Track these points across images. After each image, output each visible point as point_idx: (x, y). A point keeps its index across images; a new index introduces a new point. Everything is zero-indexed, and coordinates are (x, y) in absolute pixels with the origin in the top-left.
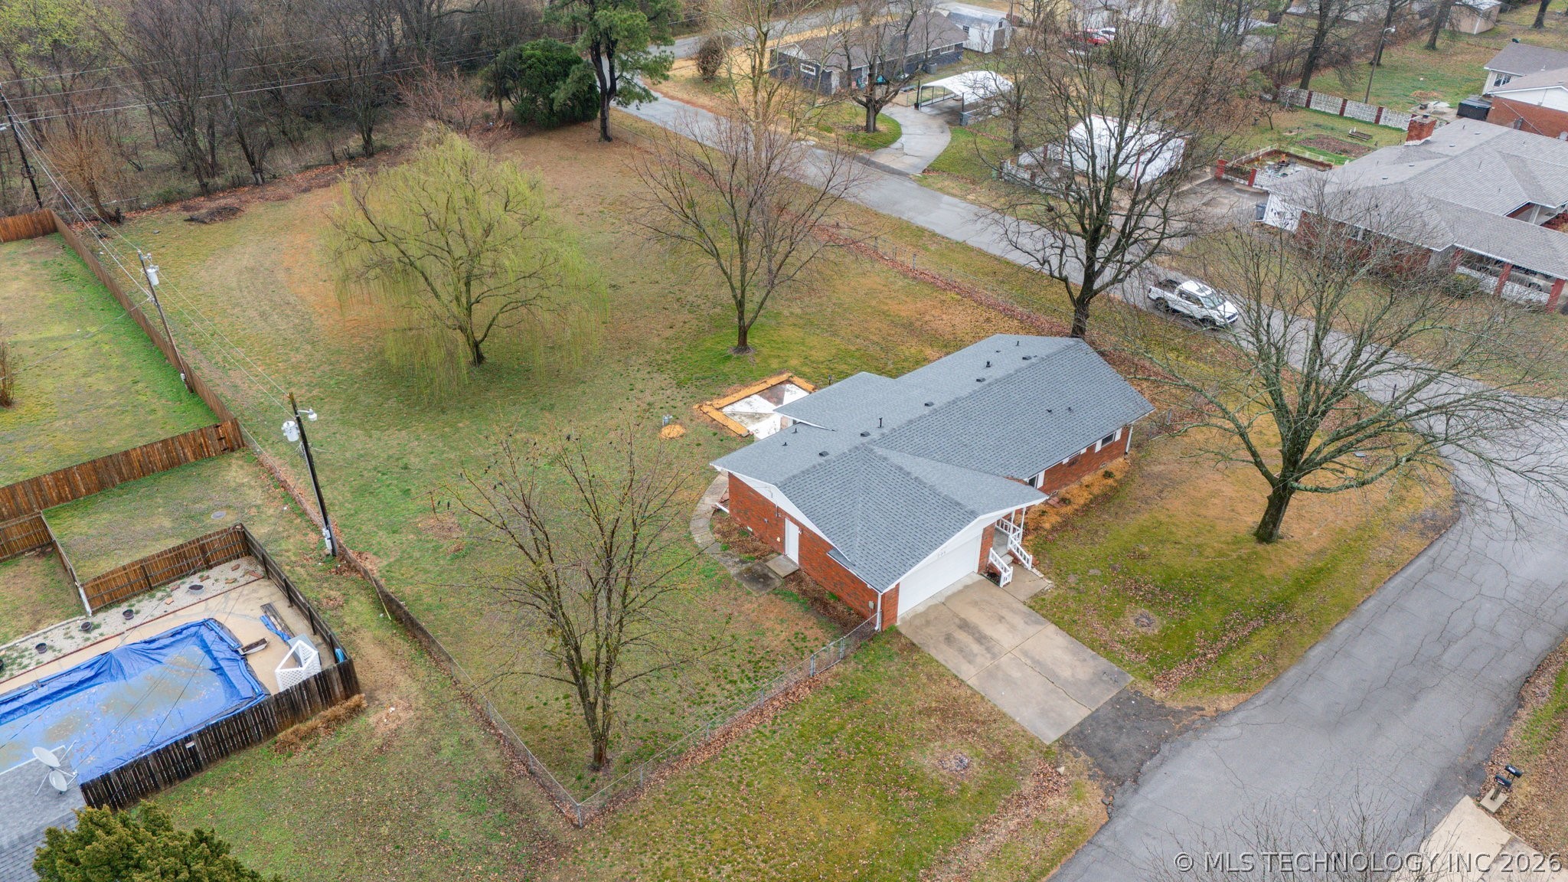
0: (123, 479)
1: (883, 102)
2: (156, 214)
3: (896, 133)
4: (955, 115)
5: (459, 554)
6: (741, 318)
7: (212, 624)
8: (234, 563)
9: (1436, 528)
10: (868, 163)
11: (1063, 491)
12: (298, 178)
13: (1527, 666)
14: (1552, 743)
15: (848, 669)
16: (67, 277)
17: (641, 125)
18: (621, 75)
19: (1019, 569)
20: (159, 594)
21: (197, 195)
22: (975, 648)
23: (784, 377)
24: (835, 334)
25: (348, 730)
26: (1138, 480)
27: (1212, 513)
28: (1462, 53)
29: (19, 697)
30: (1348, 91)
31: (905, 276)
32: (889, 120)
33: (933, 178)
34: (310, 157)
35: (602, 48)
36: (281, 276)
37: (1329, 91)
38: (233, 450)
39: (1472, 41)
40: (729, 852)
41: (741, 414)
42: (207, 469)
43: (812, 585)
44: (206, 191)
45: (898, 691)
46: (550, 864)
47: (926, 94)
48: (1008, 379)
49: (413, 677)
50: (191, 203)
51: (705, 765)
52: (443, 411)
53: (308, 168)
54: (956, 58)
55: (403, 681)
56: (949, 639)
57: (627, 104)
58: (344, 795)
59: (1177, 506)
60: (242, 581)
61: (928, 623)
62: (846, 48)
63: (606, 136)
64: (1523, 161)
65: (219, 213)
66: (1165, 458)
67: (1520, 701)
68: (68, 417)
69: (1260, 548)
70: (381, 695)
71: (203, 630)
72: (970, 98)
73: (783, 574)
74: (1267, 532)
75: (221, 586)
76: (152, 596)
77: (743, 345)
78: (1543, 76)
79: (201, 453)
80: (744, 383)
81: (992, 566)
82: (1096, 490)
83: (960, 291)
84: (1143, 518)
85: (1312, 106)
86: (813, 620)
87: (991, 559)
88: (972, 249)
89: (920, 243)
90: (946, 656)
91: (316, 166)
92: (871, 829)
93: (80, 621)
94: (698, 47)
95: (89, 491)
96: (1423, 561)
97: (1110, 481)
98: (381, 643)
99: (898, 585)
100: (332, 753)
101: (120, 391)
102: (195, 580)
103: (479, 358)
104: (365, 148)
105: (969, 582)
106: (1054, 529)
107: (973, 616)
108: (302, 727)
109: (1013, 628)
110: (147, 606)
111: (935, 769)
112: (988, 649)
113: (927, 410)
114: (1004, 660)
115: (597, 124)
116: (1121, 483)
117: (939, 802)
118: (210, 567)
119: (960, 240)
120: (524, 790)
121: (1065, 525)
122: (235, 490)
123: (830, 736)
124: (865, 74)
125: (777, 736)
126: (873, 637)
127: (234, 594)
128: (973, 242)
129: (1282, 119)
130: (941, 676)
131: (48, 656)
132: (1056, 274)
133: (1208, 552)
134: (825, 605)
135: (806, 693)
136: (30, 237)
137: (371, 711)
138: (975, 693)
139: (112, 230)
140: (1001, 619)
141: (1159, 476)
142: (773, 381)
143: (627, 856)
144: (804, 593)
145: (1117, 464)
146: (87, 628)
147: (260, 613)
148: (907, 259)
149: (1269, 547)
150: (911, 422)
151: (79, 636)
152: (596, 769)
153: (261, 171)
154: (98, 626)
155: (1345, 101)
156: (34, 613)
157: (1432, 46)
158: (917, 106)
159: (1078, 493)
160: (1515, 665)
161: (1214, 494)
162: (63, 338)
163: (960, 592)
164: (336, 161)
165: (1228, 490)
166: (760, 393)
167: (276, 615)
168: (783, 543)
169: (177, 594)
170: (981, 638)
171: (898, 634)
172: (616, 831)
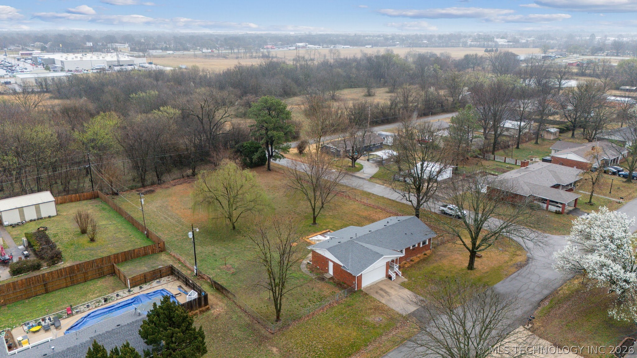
0: (132, 258)
1: (357, 158)
2: (128, 192)
3: (361, 168)
4: (380, 163)
5: (233, 274)
6: (314, 214)
7: (164, 290)
8: (168, 277)
9: (520, 266)
10: (352, 176)
11: (411, 258)
12: (172, 182)
13: (542, 297)
14: (547, 315)
15: (348, 299)
16: (104, 209)
17: (280, 166)
18: (275, 151)
19: (398, 277)
20: (148, 284)
21: (141, 187)
22: (384, 294)
23: (328, 230)
24: (343, 220)
25: (206, 314)
26: (434, 255)
27: (455, 263)
28: (547, 145)
29: (113, 306)
30: (507, 155)
31: (364, 205)
32: (359, 164)
33: (373, 180)
34: (174, 176)
35: (269, 143)
36: (170, 208)
37: (501, 155)
38: (162, 252)
39: (551, 141)
40: (315, 339)
41: (315, 240)
42: (155, 256)
43: (337, 280)
44: (144, 186)
45: (362, 304)
46: (266, 342)
47: (371, 157)
48: (393, 225)
49: (223, 302)
50: (139, 189)
51: (308, 321)
52: (224, 241)
53: (174, 179)
54: (381, 147)
55: (220, 303)
56: (377, 292)
57: (275, 160)
58: (207, 327)
59: (445, 262)
60: (171, 281)
61: (371, 289)
62: (345, 142)
63: (269, 169)
64: (555, 172)
65: (149, 192)
66: (442, 250)
67: (539, 305)
68: (112, 244)
69: (469, 271)
70: (214, 306)
71: (162, 291)
72: (385, 157)
73: (328, 278)
74: (471, 266)
75: (165, 282)
76: (146, 284)
77: (314, 223)
78: (569, 150)
79: (153, 252)
80: (315, 232)
81: (390, 275)
82: (421, 258)
83: (382, 209)
84: (435, 265)
85: (496, 160)
86: (337, 288)
87: (389, 273)
88: (385, 198)
89: (369, 197)
90: (377, 297)
91: (177, 179)
92: (355, 334)
93: (127, 290)
94: (297, 145)
95: (122, 261)
96: (516, 274)
97: (426, 256)
98: (213, 295)
99: (361, 274)
100: (202, 319)
101: (126, 238)
102: (158, 280)
103: (234, 228)
104: (193, 173)
105: (383, 279)
106: (408, 267)
107: (384, 287)
108: (194, 312)
109: (395, 290)
110: (145, 287)
111: (372, 321)
112: (388, 295)
113: (370, 232)
114: (393, 297)
115: (266, 166)
116: (429, 256)
117: (374, 328)
118: (161, 277)
119: (382, 196)
120: (257, 326)
121: (412, 266)
122: (164, 261)
123: (342, 314)
124: (351, 151)
125: (328, 314)
126: (355, 292)
127: (169, 284)
128: (386, 196)
129: (485, 163)
130: (374, 301)
131: (119, 298)
132: (408, 199)
133: (453, 272)
134: (341, 285)
135: (335, 305)
136: (90, 199)
137: (212, 310)
138: (384, 304)
139: (115, 197)
140: (392, 288)
141: (441, 255)
142: (324, 231)
143: (286, 339)
144: (335, 282)
145: (428, 252)
146: (129, 291)
147: (178, 288)
148: (365, 201)
149: (471, 271)
150: (365, 235)
151: (128, 294)
152: (277, 321)
153: (160, 180)
154: (132, 291)
155: (505, 158)
156: (113, 289)
157: (537, 143)
158: (368, 160)
159: (416, 258)
160: (539, 297)
161: (457, 259)
162: (106, 225)
163: (380, 282)
164: (183, 177)
165: (461, 258)
166: (320, 234)
167: (182, 288)
168: (328, 269)
169: (153, 284)
170: (386, 292)
171: (362, 291)
172: (283, 335)
